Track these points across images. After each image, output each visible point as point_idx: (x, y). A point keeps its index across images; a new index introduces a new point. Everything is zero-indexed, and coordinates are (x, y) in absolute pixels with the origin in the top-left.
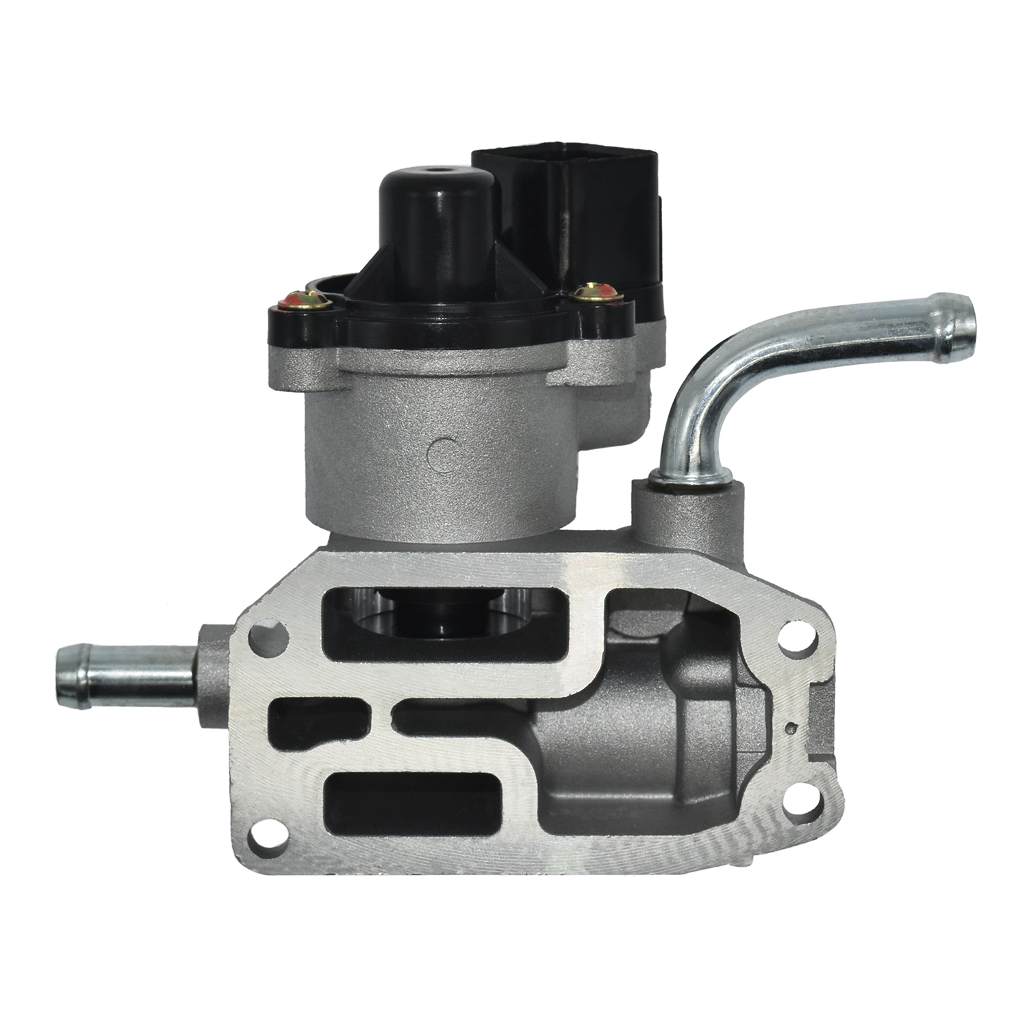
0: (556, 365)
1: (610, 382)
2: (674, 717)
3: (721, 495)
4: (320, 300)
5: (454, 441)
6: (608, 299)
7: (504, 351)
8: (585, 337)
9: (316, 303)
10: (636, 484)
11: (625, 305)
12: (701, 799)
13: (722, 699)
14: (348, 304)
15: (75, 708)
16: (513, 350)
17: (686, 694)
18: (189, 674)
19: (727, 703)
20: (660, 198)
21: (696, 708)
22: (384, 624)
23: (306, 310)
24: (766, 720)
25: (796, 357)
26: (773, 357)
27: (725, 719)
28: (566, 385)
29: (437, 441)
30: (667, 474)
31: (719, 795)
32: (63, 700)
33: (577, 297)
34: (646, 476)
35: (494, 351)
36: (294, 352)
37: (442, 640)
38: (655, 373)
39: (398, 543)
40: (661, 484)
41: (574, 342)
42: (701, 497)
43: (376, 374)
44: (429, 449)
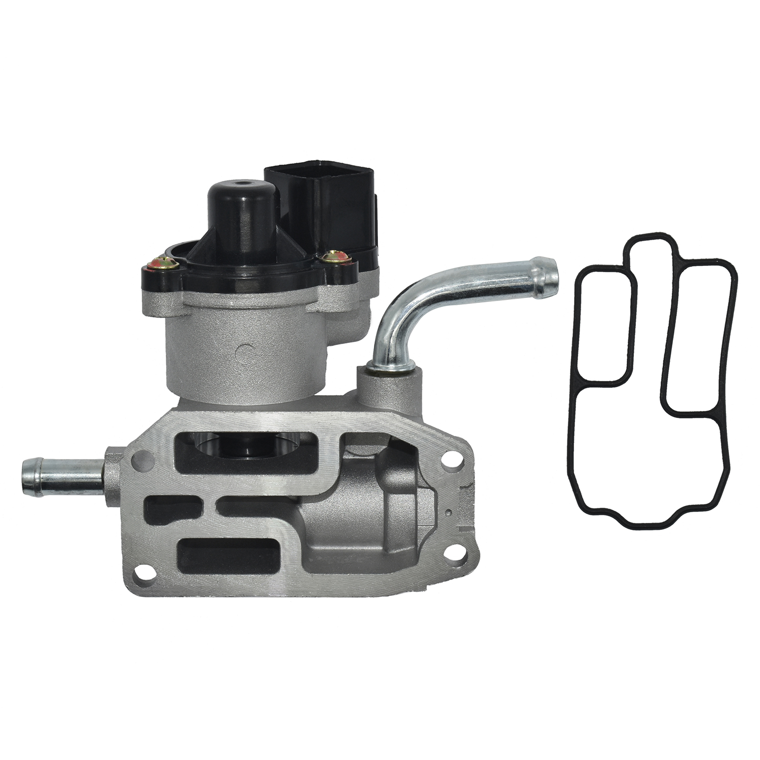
0: (311, 301)
1: (344, 310)
2: (382, 503)
3: (407, 378)
4: (172, 263)
5: (251, 346)
6: (342, 261)
7: (280, 294)
8: (328, 283)
9: (170, 265)
10: (359, 369)
11: (353, 265)
12: (398, 551)
13: (410, 494)
14: (189, 266)
15: (33, 496)
16: (285, 293)
17: (389, 490)
18: (100, 475)
19: (413, 496)
20: (376, 196)
21: (395, 499)
22: (214, 447)
23: (163, 270)
24: (435, 507)
25: (452, 297)
26: (438, 296)
27: (411, 504)
28: (318, 312)
29: (241, 346)
30: (377, 365)
31: (409, 549)
32: (26, 491)
33: (324, 260)
34: (365, 364)
35: (274, 294)
36: (156, 294)
37: (248, 459)
38: (372, 300)
39: (219, 405)
40: (373, 370)
41: (322, 286)
42: (396, 379)
43: (204, 307)
44: (236, 351)
